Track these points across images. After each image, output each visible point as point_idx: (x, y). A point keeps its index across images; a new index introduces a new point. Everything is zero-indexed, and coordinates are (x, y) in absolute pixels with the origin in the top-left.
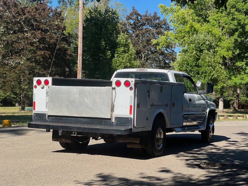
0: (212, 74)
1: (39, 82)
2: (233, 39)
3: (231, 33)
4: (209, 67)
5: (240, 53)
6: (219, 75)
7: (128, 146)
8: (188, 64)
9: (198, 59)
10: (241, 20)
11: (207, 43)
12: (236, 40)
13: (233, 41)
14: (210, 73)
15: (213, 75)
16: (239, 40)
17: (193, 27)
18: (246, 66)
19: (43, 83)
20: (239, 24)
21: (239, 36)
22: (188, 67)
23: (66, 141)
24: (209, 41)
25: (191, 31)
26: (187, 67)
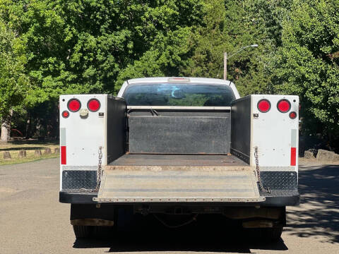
0: (14, 88)
1: (75, 105)
3: (23, 28)
4: (10, 78)
7: (246, 225)
10: (40, 10)
15: (16, 90)
16: (36, 39)
19: (84, 106)
20: (36, 16)
21: (35, 34)
23: (104, 222)
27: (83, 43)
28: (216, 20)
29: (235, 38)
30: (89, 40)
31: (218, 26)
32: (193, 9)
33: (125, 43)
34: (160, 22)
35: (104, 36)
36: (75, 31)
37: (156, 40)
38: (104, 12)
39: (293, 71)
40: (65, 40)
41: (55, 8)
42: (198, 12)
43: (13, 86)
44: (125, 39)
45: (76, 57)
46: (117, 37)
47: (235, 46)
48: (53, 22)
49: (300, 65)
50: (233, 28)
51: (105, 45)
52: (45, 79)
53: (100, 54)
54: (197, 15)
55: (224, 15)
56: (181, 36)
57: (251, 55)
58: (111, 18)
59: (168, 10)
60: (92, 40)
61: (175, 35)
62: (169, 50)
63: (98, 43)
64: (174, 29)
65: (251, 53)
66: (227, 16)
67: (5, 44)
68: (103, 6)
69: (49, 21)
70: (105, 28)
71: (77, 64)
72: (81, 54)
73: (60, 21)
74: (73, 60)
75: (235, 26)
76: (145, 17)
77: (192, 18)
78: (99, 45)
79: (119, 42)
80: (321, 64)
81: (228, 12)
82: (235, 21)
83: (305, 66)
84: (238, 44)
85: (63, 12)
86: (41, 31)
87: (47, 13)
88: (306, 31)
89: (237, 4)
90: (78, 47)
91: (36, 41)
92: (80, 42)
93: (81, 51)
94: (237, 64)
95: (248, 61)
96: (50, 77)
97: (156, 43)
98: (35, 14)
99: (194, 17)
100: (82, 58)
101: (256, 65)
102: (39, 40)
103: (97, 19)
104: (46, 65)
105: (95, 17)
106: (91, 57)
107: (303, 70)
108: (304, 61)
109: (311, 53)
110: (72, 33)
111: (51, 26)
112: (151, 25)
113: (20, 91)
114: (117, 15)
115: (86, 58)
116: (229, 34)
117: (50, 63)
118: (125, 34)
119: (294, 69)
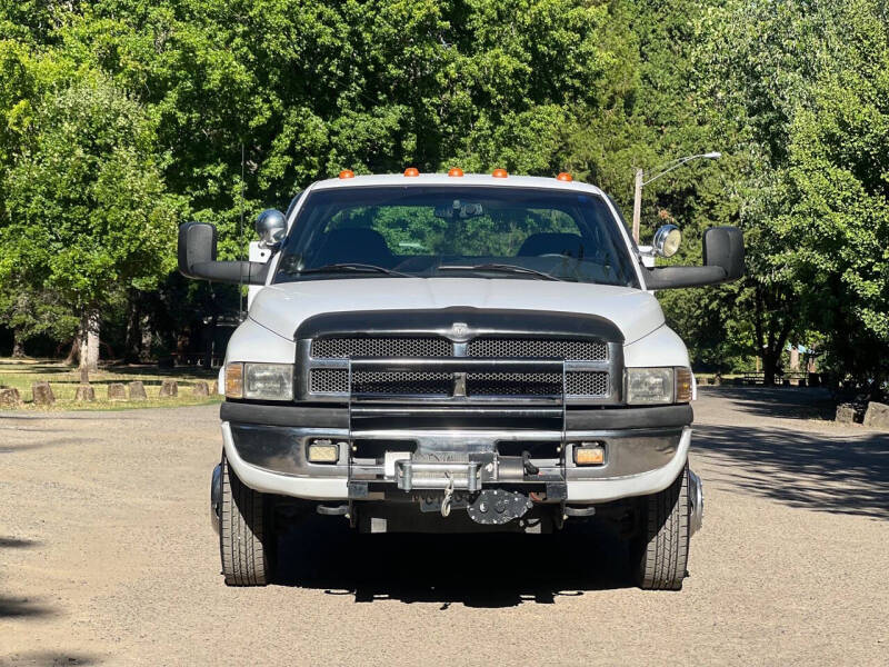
0: (142, 235)
2: (155, 113)
4: (133, 209)
5: (176, 163)
6: (164, 237)
8: (49, 195)
9: (89, 179)
10: (196, 49)
11: (122, 121)
12: (169, 119)
13: (158, 119)
14: (137, 233)
15: (145, 240)
16: (182, 118)
17: (18, 62)
18: (193, 212)
20: (187, 62)
21: (181, 105)
22: (48, 203)
24: (126, 116)
25: (11, 75)
26: (43, 203)
27: (297, 133)
28: (618, 88)
29: (661, 132)
30: (310, 126)
31: (620, 102)
32: (567, 62)
33: (397, 136)
34: (485, 89)
35: (347, 116)
36: (277, 104)
37: (473, 134)
38: (349, 61)
39: (818, 222)
40: (252, 124)
41: (233, 45)
42: (580, 68)
43: (139, 228)
44: (397, 128)
45: (276, 165)
46: (379, 121)
47: (660, 153)
48: (227, 80)
49: (834, 209)
50: (658, 107)
51: (349, 138)
52: (197, 216)
53: (336, 161)
54: (578, 76)
55: (637, 74)
56: (539, 126)
57: (699, 179)
58: (367, 74)
59: (504, 60)
60: (317, 128)
61: (525, 123)
62: (508, 159)
63: (332, 133)
64: (520, 107)
65: (699, 173)
66: (645, 77)
67: (123, 128)
68: (348, 46)
69: (215, 77)
70: (349, 98)
71: (276, 183)
72: (288, 159)
73: (243, 76)
74: (267, 172)
75: (664, 103)
76: (446, 75)
77: (563, 81)
78: (335, 139)
79: (384, 132)
80: (882, 208)
81: (647, 67)
82: (663, 90)
83: (846, 212)
84: (668, 147)
85: (251, 57)
86: (197, 99)
87: (214, 56)
88: (851, 133)
89: (670, 47)
90: (282, 142)
91: (182, 122)
92: (288, 130)
93: (290, 151)
94: (664, 200)
95: (692, 191)
96: (209, 212)
97: (476, 141)
98: (184, 58)
99: (569, 82)
100: (290, 170)
101: (712, 205)
102: (189, 120)
103: (331, 74)
104: (202, 180)
105: (326, 70)
106: (314, 167)
107: (840, 221)
108: (844, 200)
109: (859, 182)
110: (271, 108)
111: (221, 89)
112: (462, 96)
113: (155, 241)
114: (380, 68)
115: (299, 169)
116: (648, 122)
117: (210, 176)
118: (400, 116)
119: (820, 216)
